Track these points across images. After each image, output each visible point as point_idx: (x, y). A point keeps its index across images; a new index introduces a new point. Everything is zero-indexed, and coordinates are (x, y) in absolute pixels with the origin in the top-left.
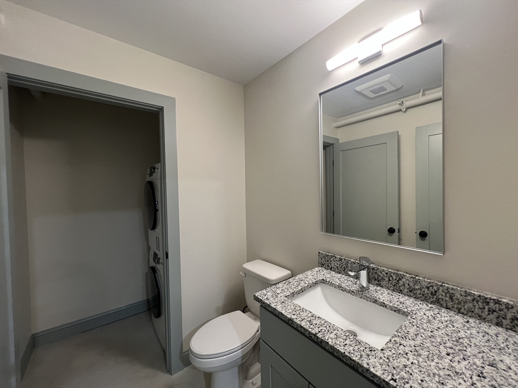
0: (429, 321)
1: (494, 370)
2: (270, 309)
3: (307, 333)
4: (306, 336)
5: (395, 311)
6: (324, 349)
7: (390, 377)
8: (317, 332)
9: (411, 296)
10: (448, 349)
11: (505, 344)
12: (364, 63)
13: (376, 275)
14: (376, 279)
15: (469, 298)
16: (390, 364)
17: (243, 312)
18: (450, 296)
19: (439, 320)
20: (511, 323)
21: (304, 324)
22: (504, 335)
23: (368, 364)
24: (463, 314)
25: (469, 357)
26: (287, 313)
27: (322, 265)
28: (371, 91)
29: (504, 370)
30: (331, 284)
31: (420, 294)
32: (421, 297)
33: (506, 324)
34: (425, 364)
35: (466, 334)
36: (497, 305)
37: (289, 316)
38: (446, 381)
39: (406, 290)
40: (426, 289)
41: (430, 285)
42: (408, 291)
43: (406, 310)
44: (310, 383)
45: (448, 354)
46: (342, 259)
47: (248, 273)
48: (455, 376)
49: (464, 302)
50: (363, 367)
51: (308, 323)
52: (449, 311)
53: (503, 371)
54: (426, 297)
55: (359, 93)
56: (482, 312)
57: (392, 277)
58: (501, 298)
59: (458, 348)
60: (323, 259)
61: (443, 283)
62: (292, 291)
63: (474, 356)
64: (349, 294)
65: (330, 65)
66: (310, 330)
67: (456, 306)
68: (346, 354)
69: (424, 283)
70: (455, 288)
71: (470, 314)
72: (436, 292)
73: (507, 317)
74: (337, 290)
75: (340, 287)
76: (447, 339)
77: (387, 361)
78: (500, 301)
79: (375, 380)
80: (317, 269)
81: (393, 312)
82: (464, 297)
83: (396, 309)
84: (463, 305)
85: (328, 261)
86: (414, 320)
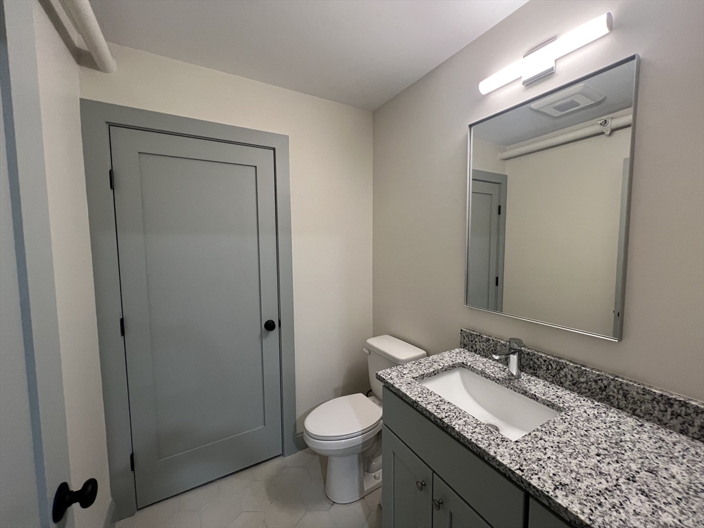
0: (588, 420)
1: (651, 476)
2: (393, 390)
3: (432, 418)
4: (431, 420)
5: (548, 405)
6: (450, 435)
7: (517, 467)
8: (444, 417)
9: (574, 391)
10: (601, 450)
11: (681, 453)
12: (530, 83)
13: (531, 362)
14: (530, 368)
15: (648, 397)
16: (521, 456)
17: (367, 396)
18: (623, 393)
19: (601, 420)
20: (700, 431)
21: (430, 407)
22: (685, 444)
23: (495, 453)
24: (639, 416)
25: (625, 460)
26: (412, 394)
27: (465, 346)
28: (555, 108)
29: (665, 478)
30: (473, 369)
31: (586, 389)
32: (586, 393)
33: (693, 432)
34: (565, 461)
35: (632, 438)
36: (683, 408)
37: (414, 399)
38: (584, 478)
39: (568, 383)
40: (594, 383)
41: (599, 378)
42: (571, 384)
43: (561, 405)
44: (434, 472)
45: (598, 455)
46: (489, 340)
47: (372, 350)
48: (597, 475)
49: (641, 402)
50: (489, 454)
51: (435, 407)
52: (620, 411)
53: (663, 479)
54: (593, 393)
55: (537, 111)
56: (663, 416)
57: (551, 365)
58: (690, 400)
59: (615, 450)
60: (466, 339)
61: (617, 377)
62: (421, 373)
63: (632, 460)
64: (494, 382)
65: (485, 87)
66: (436, 414)
67: (630, 406)
68: (473, 440)
69: (591, 376)
70: (631, 383)
71: (647, 417)
72: (605, 387)
73: (696, 424)
74: (480, 376)
75: (482, 373)
76: (603, 440)
77: (520, 452)
78: (687, 403)
79: (501, 469)
80: (457, 350)
81: (546, 407)
82: (642, 396)
83: (549, 403)
84: (639, 405)
85: (472, 341)
86: (568, 417)
